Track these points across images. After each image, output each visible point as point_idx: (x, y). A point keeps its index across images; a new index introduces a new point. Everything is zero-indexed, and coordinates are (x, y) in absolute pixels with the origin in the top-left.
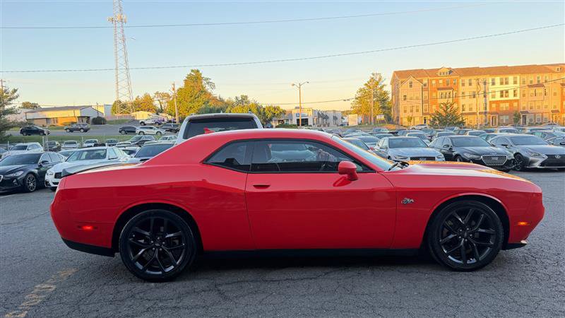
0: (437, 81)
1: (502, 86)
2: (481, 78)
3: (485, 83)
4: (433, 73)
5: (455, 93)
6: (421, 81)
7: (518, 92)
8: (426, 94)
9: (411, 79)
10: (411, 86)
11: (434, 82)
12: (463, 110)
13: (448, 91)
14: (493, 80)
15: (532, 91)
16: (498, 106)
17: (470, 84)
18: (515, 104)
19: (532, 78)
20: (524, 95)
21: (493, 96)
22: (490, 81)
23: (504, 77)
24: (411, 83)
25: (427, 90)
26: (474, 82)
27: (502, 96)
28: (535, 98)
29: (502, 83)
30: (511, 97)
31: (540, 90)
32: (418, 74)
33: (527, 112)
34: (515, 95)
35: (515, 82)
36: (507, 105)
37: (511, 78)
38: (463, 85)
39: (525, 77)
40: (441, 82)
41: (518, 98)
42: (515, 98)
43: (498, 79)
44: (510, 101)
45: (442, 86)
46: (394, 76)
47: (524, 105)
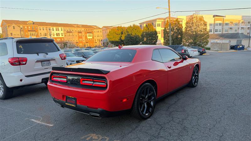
0: (28, 27)
1: (59, 33)
2: (48, 27)
3: (50, 30)
4: (25, 23)
5: (37, 33)
6: (19, 27)
8: (22, 33)
9: (14, 25)
10: (14, 28)
11: (26, 27)
13: (34, 32)
14: (53, 28)
15: (68, 34)
17: (43, 30)
18: (63, 39)
19: (68, 29)
20: (65, 36)
21: (54, 36)
22: (52, 29)
23: (57, 27)
24: (14, 27)
25: (23, 31)
26: (45, 29)
27: (57, 36)
28: (70, 37)
29: (56, 30)
30: (61, 36)
31: (71, 34)
32: (17, 22)
33: (67, 43)
34: (62, 35)
35: (62, 30)
36: (60, 39)
37: (60, 28)
38: (40, 30)
39: (65, 28)
40: (29, 27)
41: (63, 37)
42: (62, 37)
43: (55, 28)
44: (61, 38)
45: (30, 29)
46: (3, 22)
47: (66, 40)
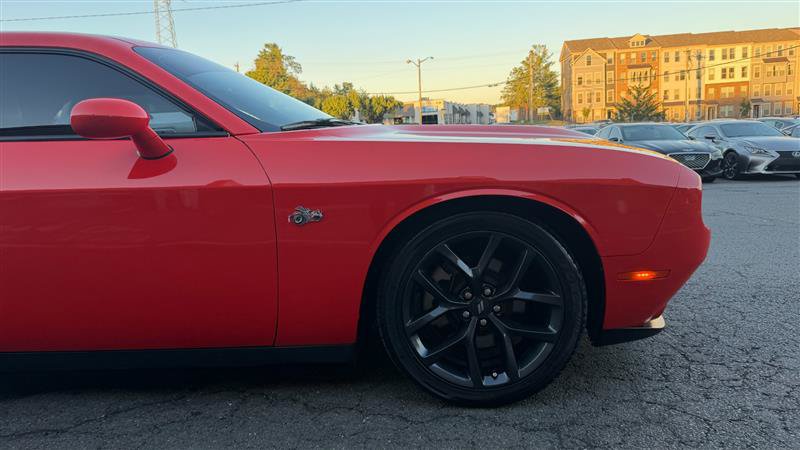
0: (628, 54)
1: (725, 61)
2: (694, 49)
3: (699, 57)
4: (622, 43)
5: (654, 72)
6: (604, 56)
7: (748, 71)
8: (611, 74)
9: (590, 52)
10: (589, 63)
11: (623, 57)
12: (666, 98)
13: (643, 70)
14: (712, 52)
15: (769, 68)
16: (718, 92)
17: (677, 59)
18: (744, 89)
19: (770, 48)
20: (757, 75)
21: (711, 77)
22: (708, 55)
23: (728, 47)
24: (589, 58)
25: (613, 68)
26: (683, 56)
27: (724, 76)
28: (773, 79)
29: (724, 57)
30: (738, 78)
31: (781, 67)
32: (600, 44)
33: (761, 100)
34: (744, 75)
35: (745, 56)
36: (732, 89)
37: (738, 49)
38: (667, 60)
39: (759, 46)
40: (633, 56)
41: (747, 79)
42: (745, 79)
43: (718, 51)
44: (737, 85)
45: (635, 63)
46: (564, 46)
47: (757, 89)
